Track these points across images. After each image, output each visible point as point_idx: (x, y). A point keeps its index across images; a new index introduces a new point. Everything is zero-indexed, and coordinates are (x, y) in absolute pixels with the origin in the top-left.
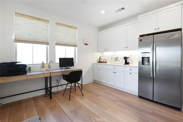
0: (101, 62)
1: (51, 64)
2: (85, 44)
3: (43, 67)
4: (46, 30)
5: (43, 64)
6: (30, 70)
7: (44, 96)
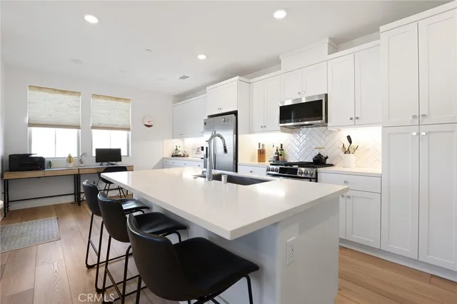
0: (180, 156)
1: (84, 158)
2: (147, 126)
3: (70, 162)
4: (77, 107)
5: (70, 157)
6: (51, 166)
7: (72, 203)
